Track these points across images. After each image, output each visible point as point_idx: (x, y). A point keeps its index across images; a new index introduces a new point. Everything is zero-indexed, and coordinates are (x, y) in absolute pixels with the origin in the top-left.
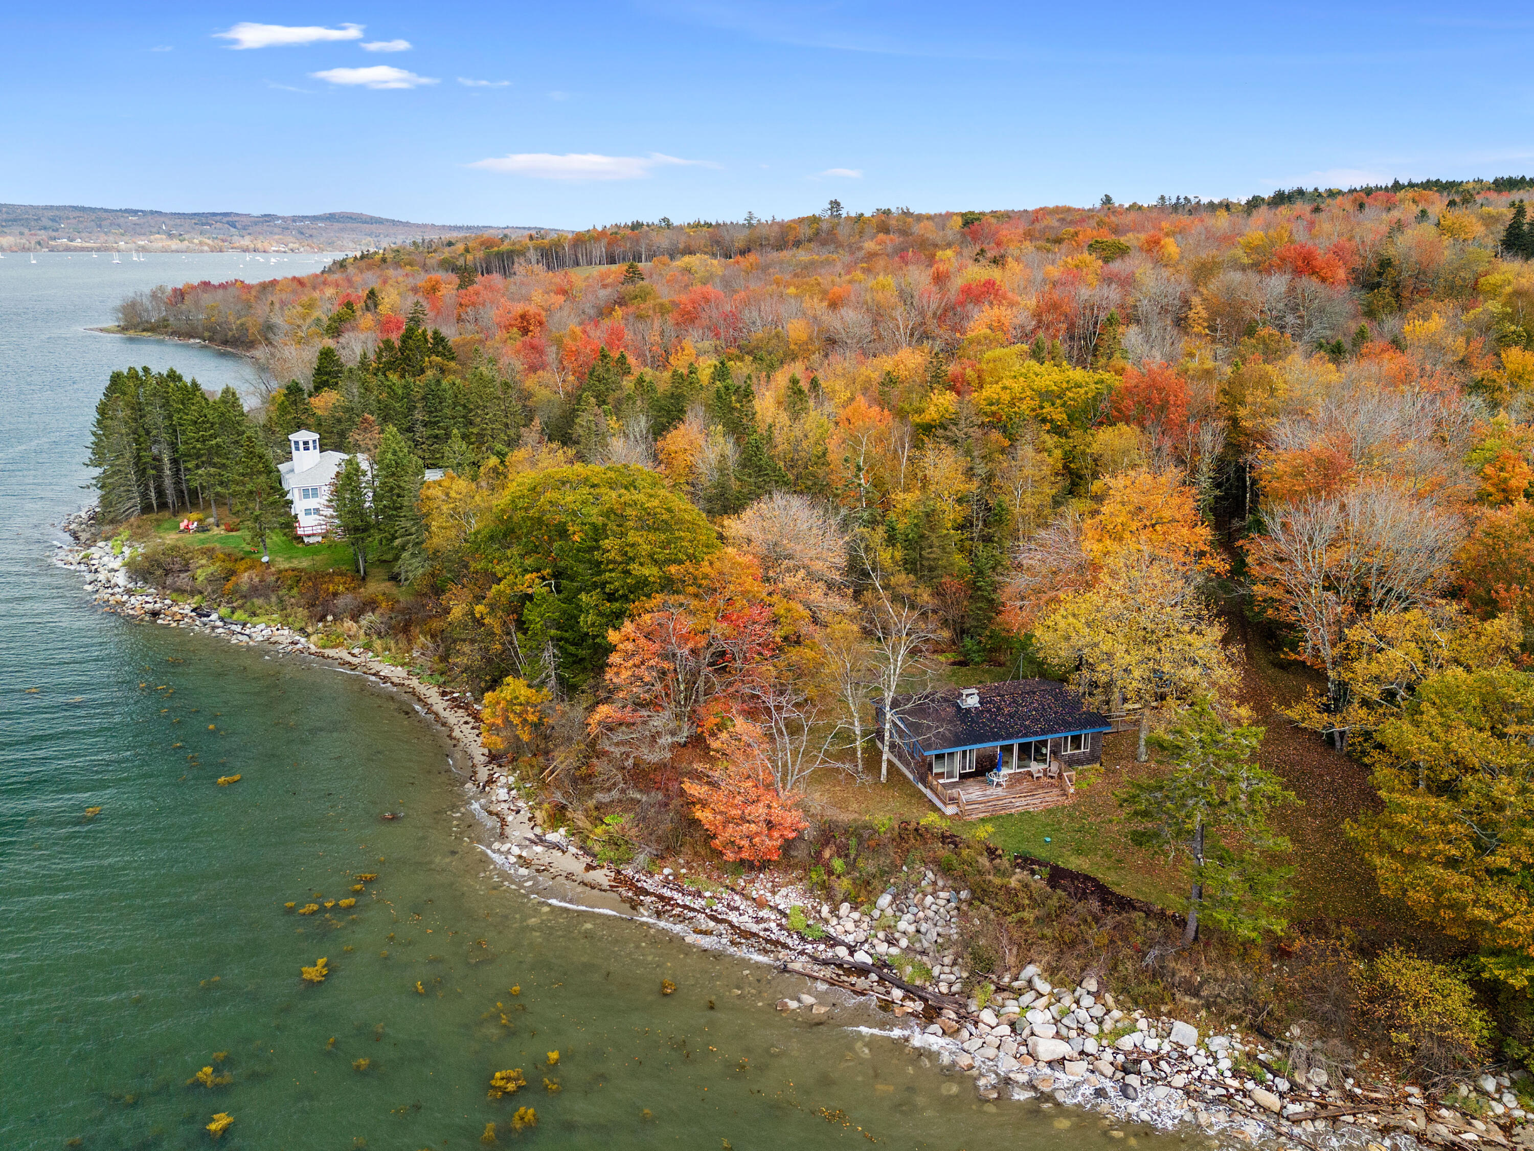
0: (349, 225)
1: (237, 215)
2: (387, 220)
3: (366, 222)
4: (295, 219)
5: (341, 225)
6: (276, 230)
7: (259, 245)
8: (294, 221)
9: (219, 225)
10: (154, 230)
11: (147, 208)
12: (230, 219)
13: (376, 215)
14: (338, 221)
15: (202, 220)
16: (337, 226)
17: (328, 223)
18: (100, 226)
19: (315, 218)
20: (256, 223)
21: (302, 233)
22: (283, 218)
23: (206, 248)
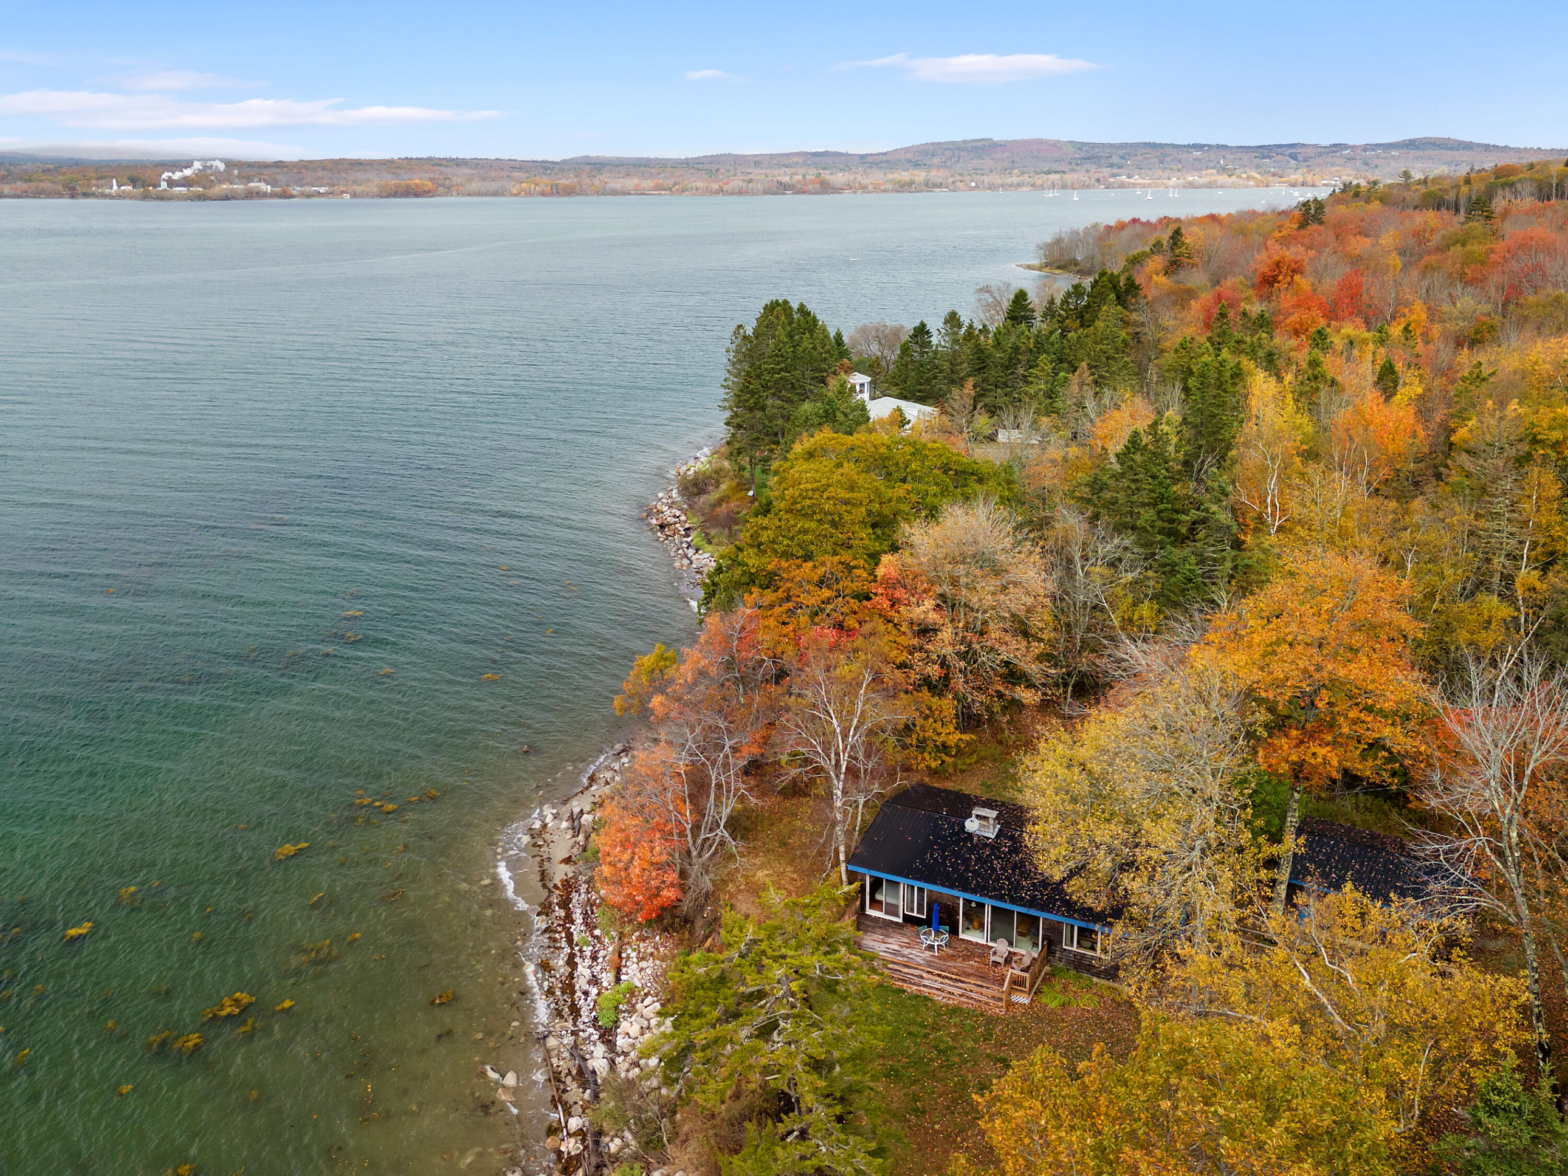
0: (1429, 153)
1: (1303, 145)
2: (1479, 145)
3: (1451, 149)
4: (1366, 148)
5: (1418, 153)
6: (1339, 161)
7: (1309, 178)
8: (1365, 150)
9: (1280, 157)
10: (1211, 165)
11: (1213, 141)
12: (1295, 151)
13: (1467, 139)
14: (1417, 148)
15: (1264, 152)
16: (1413, 153)
17: (1404, 151)
18: (1162, 162)
19: (1392, 146)
20: (1320, 155)
21: (1367, 164)
22: (1353, 147)
23: (1252, 183)
